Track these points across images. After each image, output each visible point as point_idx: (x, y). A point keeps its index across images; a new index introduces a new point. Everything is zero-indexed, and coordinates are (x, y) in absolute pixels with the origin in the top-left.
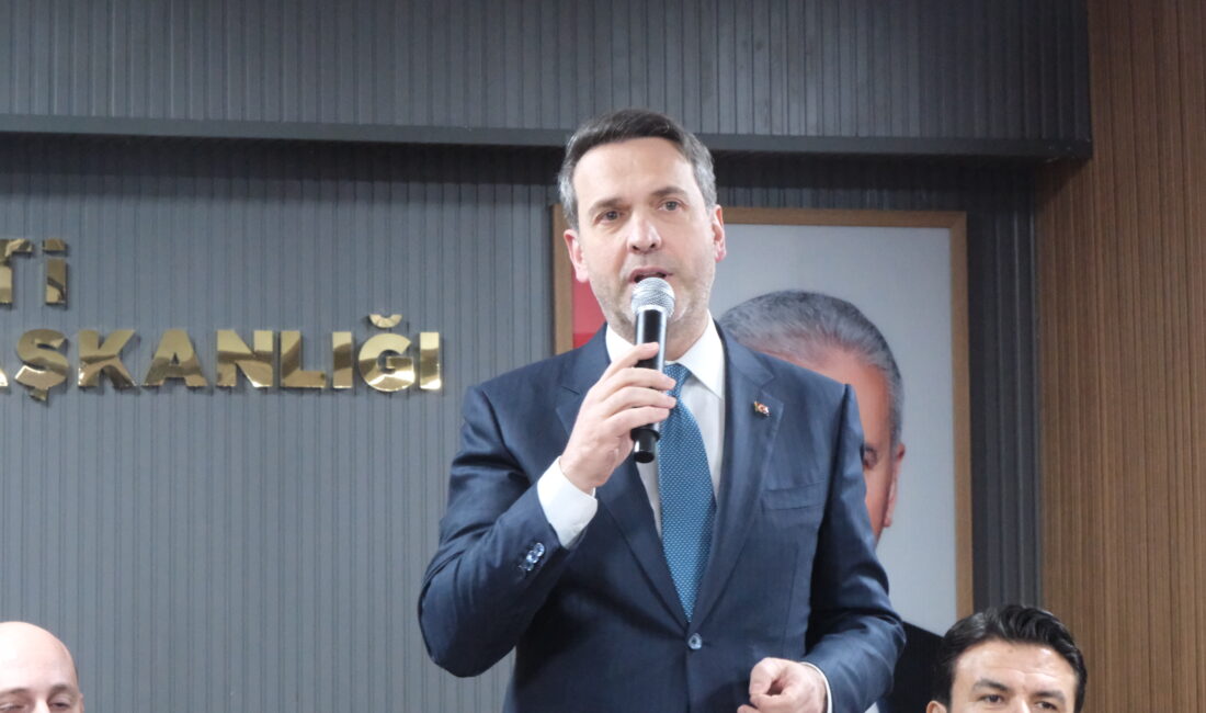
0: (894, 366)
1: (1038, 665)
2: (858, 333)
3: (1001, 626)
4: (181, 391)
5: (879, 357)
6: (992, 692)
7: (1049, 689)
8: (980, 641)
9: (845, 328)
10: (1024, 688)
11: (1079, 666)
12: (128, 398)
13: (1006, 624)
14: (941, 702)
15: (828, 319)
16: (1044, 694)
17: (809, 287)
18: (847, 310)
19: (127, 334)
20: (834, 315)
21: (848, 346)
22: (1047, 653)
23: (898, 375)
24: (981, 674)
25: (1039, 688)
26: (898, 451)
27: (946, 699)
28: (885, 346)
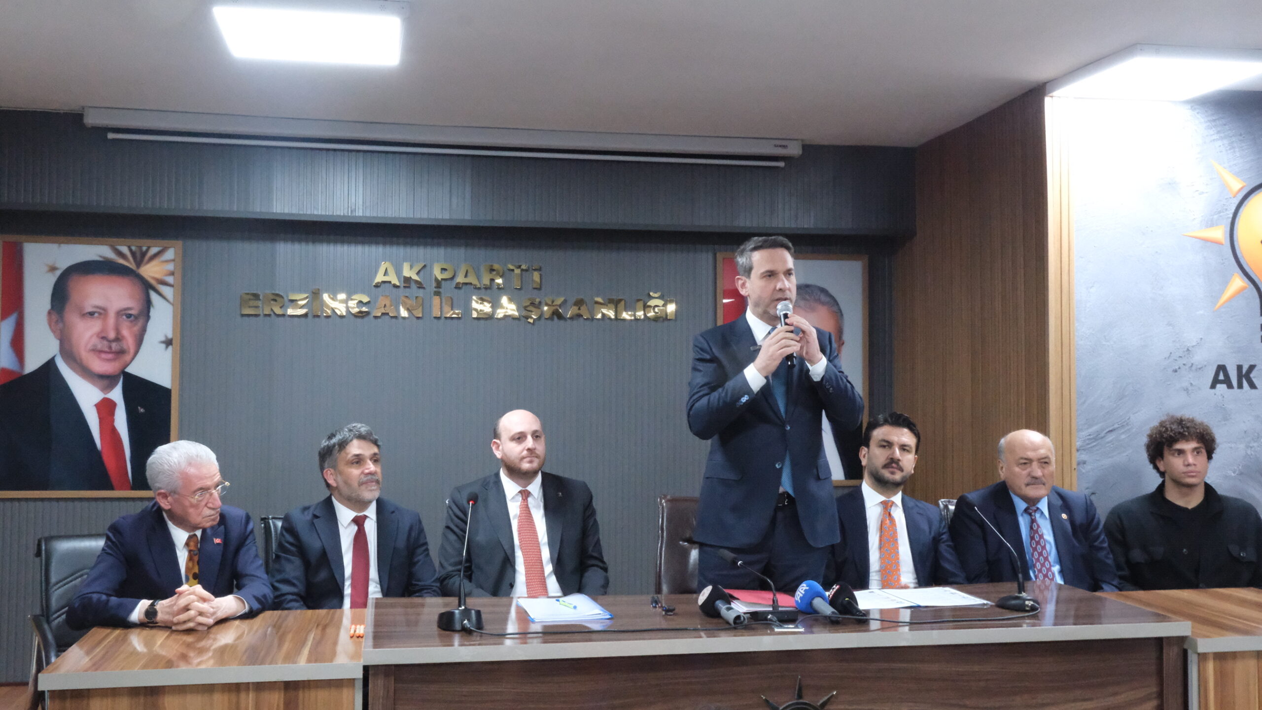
0: (841, 311)
1: (903, 435)
2: (828, 299)
3: (890, 420)
4: (581, 320)
5: (835, 308)
6: (885, 444)
7: (906, 444)
8: (881, 425)
9: (823, 298)
10: (898, 443)
11: (917, 435)
12: (562, 322)
13: (891, 419)
14: (866, 447)
15: (817, 294)
16: (905, 446)
17: (809, 282)
18: (823, 291)
19: (562, 299)
20: (819, 293)
21: (823, 303)
22: (906, 430)
23: (842, 315)
24: (880, 437)
25: (902, 443)
26: (841, 343)
27: (868, 446)
28: (838, 304)
